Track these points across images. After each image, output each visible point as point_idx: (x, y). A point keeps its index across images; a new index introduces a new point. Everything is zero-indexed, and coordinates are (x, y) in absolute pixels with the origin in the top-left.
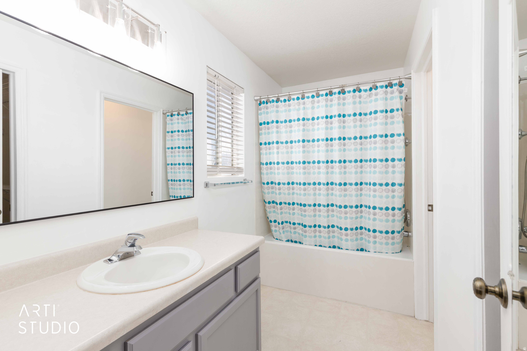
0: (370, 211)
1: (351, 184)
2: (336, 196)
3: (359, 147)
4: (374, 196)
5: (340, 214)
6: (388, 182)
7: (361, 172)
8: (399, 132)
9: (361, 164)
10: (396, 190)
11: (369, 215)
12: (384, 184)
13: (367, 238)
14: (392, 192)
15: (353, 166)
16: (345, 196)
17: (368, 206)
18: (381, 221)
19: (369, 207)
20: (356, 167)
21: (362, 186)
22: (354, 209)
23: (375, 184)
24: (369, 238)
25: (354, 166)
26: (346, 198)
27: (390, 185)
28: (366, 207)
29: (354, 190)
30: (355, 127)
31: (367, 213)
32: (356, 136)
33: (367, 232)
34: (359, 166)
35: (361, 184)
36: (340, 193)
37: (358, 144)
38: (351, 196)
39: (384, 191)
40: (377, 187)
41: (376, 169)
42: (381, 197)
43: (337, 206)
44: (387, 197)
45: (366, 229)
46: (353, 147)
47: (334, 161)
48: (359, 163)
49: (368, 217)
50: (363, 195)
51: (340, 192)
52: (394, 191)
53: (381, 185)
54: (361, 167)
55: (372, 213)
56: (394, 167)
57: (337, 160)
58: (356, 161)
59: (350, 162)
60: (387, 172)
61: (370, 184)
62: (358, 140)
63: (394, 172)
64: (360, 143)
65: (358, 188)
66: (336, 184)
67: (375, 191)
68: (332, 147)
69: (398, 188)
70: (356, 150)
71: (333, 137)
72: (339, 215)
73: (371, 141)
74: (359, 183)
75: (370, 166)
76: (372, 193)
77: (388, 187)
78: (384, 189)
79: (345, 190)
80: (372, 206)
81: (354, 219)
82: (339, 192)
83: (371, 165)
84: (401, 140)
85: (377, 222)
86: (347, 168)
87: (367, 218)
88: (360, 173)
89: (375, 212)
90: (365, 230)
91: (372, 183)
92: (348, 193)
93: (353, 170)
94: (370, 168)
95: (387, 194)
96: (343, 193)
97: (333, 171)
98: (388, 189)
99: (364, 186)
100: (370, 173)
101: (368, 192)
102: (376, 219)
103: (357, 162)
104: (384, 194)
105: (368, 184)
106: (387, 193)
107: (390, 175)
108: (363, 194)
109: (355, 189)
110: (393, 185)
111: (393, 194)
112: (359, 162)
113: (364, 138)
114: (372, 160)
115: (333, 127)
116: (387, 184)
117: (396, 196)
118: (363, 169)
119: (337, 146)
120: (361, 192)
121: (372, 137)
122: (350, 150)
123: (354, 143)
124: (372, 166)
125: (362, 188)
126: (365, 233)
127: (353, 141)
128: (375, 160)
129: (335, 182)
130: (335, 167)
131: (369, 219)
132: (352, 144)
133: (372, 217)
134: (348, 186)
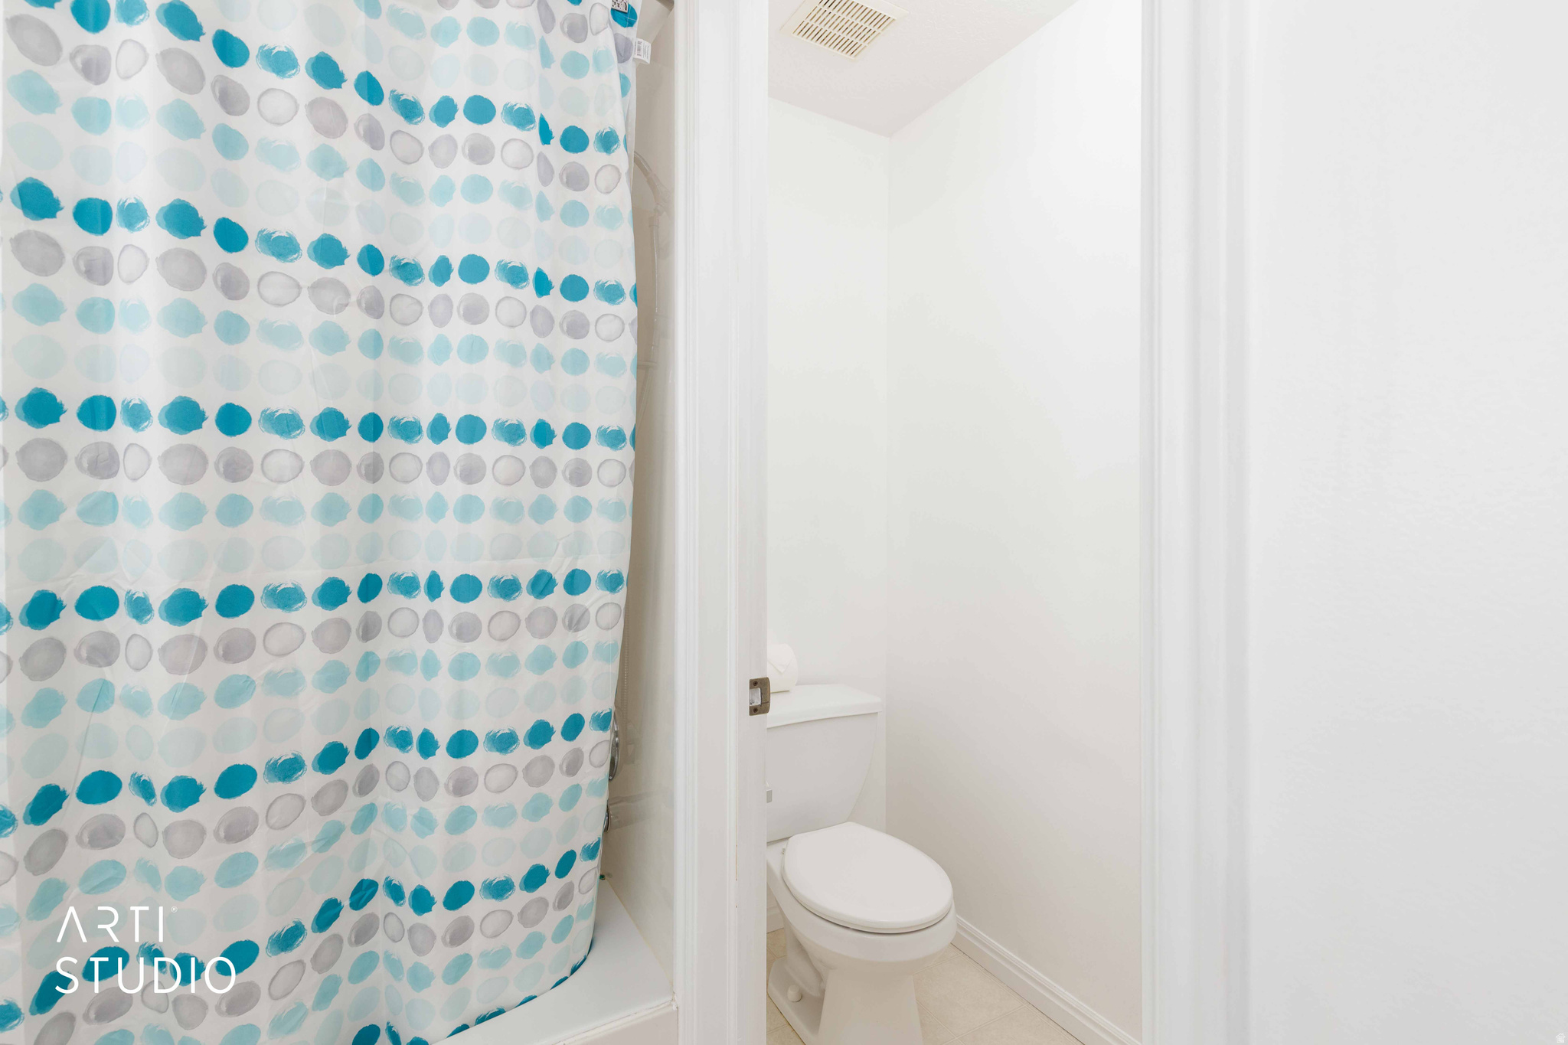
0: (430, 772)
1: (286, 598)
2: (139, 704)
3: (355, 323)
4: (463, 668)
5: (183, 854)
6: (549, 570)
7: (372, 508)
8: (610, 277)
9: (368, 447)
10: (592, 611)
11: (424, 796)
12: (525, 581)
13: (403, 951)
14: (570, 627)
15: (308, 457)
16: (232, 694)
17: (416, 736)
18: (502, 817)
19: (427, 745)
20: (334, 472)
21: (373, 605)
22: (310, 781)
23: (467, 588)
24: (419, 951)
25: (317, 463)
26: (246, 711)
27: (559, 589)
28: (401, 739)
29: (309, 638)
30: (328, 164)
31: (412, 783)
32: (337, 236)
33: (406, 912)
34: (355, 461)
35: (370, 587)
36: (184, 679)
37: (354, 299)
38: (286, 684)
39: (523, 624)
40: (486, 604)
41: (475, 489)
42: (506, 666)
43: (145, 789)
44: (542, 661)
45: (395, 892)
46: (306, 315)
47: (119, 408)
48: (352, 444)
49: (415, 811)
50: (379, 661)
51: (181, 672)
52: (579, 622)
53: (507, 588)
54: (373, 471)
55: (443, 780)
56: (580, 475)
57: (157, 402)
58: (331, 424)
59: (286, 424)
60: (543, 510)
61: (434, 587)
62: (351, 273)
63: (579, 510)
64: (362, 293)
65: (343, 625)
66: (140, 608)
67: (466, 631)
68: (105, 282)
69: (601, 603)
70: (331, 340)
71: (115, 195)
72: (167, 864)
73: (447, 299)
74: (354, 585)
75: (438, 469)
76: (447, 648)
77: (549, 601)
78: (523, 614)
79: (233, 650)
80: (443, 737)
81: (309, 851)
82: (174, 668)
83: (443, 457)
84: (623, 323)
85: (479, 833)
86: (256, 475)
87: (410, 819)
88: (361, 513)
89: (463, 769)
90: (391, 902)
91: (447, 582)
92: (257, 666)
93: (310, 490)
94: (438, 480)
95: (543, 642)
96: (214, 673)
97: (110, 499)
98: (547, 609)
99: (387, 600)
100: (437, 509)
101: (418, 644)
102: (474, 812)
103: (343, 434)
104: (527, 645)
105: (417, 587)
106: (542, 636)
107: (561, 525)
108: (382, 654)
109: (318, 633)
110: (576, 582)
111: (571, 638)
112: (353, 432)
113: (392, 270)
114: (453, 426)
115: (113, 106)
116: (542, 584)
117: (591, 648)
118: (386, 488)
119: (153, 274)
120: (370, 646)
121: (455, 275)
122: (282, 336)
123: (316, 287)
124: (453, 464)
125: (375, 614)
126: (391, 920)
127: (306, 268)
128: (471, 429)
129: (127, 587)
130: (130, 463)
131: (425, 823)
132: (305, 292)
133: (442, 806)
134: (259, 617)
